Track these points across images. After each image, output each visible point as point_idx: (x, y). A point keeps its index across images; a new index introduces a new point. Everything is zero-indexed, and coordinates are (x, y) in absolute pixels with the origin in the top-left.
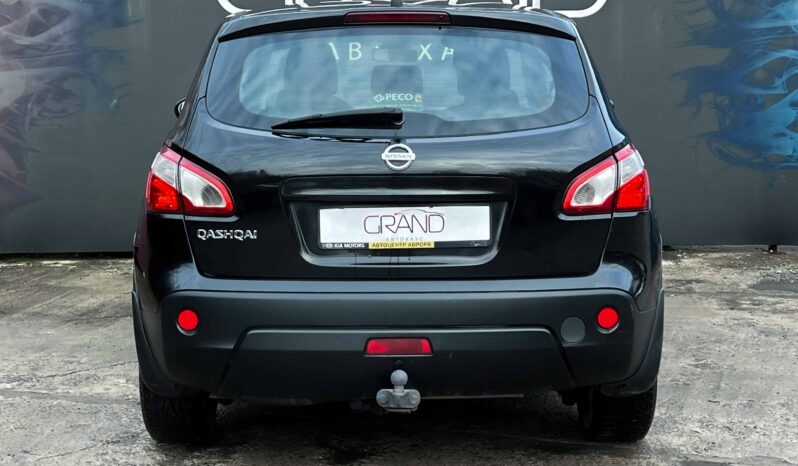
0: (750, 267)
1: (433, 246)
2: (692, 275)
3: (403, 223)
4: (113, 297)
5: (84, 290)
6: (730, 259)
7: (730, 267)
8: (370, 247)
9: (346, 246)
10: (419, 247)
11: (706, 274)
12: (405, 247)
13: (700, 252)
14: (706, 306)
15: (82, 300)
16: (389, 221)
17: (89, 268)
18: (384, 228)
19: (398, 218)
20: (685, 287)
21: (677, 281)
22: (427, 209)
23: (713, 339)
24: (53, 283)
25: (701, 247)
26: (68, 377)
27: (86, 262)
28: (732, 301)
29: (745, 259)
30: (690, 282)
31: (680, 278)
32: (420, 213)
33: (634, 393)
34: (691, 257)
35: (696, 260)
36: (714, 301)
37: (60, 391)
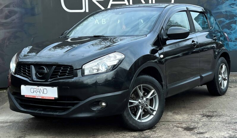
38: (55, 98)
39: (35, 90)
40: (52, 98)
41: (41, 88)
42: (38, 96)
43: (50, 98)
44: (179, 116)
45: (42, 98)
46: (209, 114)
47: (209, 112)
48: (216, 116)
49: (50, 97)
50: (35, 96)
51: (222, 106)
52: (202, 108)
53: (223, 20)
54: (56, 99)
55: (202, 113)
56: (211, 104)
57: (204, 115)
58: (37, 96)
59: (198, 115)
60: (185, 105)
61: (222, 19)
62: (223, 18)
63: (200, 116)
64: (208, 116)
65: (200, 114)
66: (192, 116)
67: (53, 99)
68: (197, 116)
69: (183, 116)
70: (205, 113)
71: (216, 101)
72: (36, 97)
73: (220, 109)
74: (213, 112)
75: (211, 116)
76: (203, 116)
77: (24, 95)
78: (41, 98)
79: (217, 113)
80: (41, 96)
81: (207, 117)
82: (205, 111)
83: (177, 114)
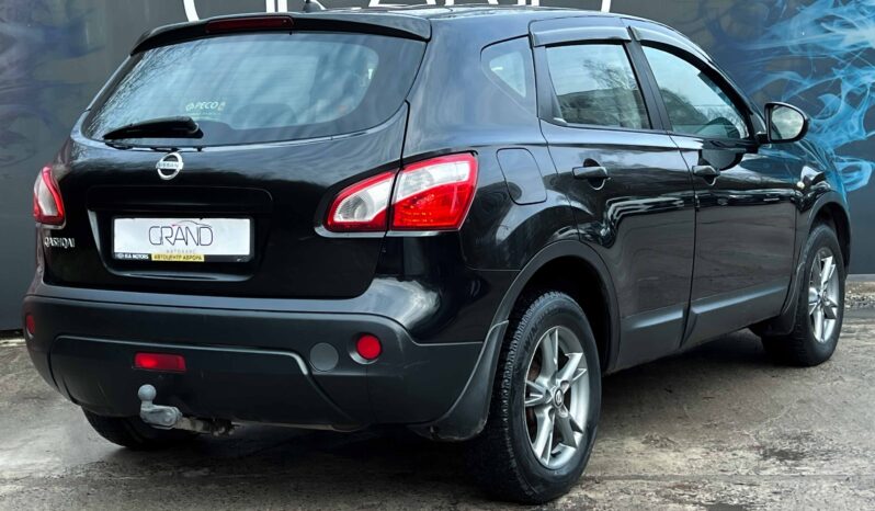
1: (203, 260)
3: (180, 236)
8: (153, 259)
9: (134, 257)
10: (191, 260)
12: (182, 260)
16: (167, 232)
18: (164, 239)
19: (175, 229)
22: (197, 220)
32: (192, 224)
33: (456, 438)
44: (673, 455)
46: (786, 446)
47: (783, 436)
48: (813, 454)
51: (824, 414)
52: (749, 422)
53: (789, 79)
55: (756, 444)
56: (782, 407)
57: (768, 453)
59: (741, 449)
60: (681, 407)
61: (787, 75)
62: (792, 69)
63: (752, 456)
64: (783, 455)
65: (751, 448)
66: (721, 454)
68: (741, 453)
69: (689, 457)
70: (768, 441)
71: (794, 391)
73: (820, 427)
74: (798, 438)
75: (798, 456)
76: (765, 457)
79: (812, 441)
81: (781, 460)
82: (766, 433)
83: (662, 446)
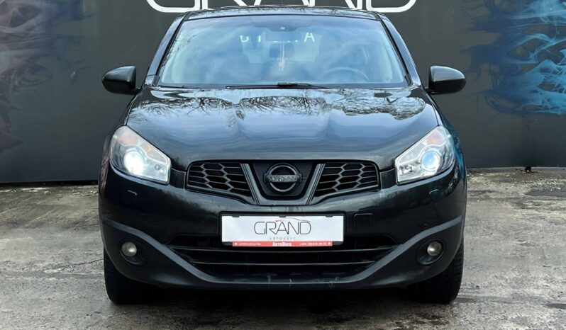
0: (519, 181)
2: (483, 188)
4: (89, 211)
5: (65, 207)
6: (502, 176)
7: (506, 182)
11: (492, 186)
13: (480, 172)
14: (505, 207)
15: (69, 214)
17: (58, 192)
20: (483, 194)
21: (475, 191)
23: (523, 228)
24: (39, 203)
25: (478, 169)
26: (94, 264)
27: (54, 188)
28: (520, 204)
29: (513, 177)
30: (484, 192)
31: (476, 189)
34: (475, 176)
35: (480, 178)
36: (507, 203)
37: (94, 273)
38: (333, 242)
39: (271, 226)
40: (325, 245)
41: (294, 220)
42: (281, 242)
43: (321, 244)
45: (293, 246)
49: (318, 242)
50: (272, 243)
53: (541, 39)
54: (336, 246)
58: (276, 242)
61: (539, 36)
67: (330, 244)
72: (275, 245)
77: (231, 243)
78: (290, 245)
80: (290, 240)
